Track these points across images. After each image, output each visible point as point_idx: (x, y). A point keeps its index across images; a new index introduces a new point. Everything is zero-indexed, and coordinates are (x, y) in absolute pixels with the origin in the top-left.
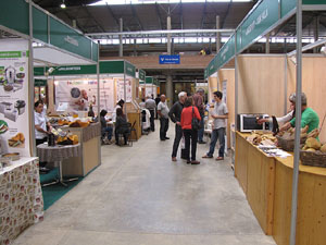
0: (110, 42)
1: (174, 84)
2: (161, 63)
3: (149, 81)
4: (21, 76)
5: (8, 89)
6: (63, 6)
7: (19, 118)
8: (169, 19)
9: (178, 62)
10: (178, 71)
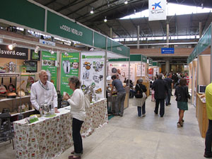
0: (131, 39)
1: (170, 66)
2: (163, 53)
3: (154, 64)
4: (102, 65)
5: (97, 70)
6: (105, 21)
7: (100, 82)
8: (168, 26)
9: (173, 53)
10: (173, 58)
